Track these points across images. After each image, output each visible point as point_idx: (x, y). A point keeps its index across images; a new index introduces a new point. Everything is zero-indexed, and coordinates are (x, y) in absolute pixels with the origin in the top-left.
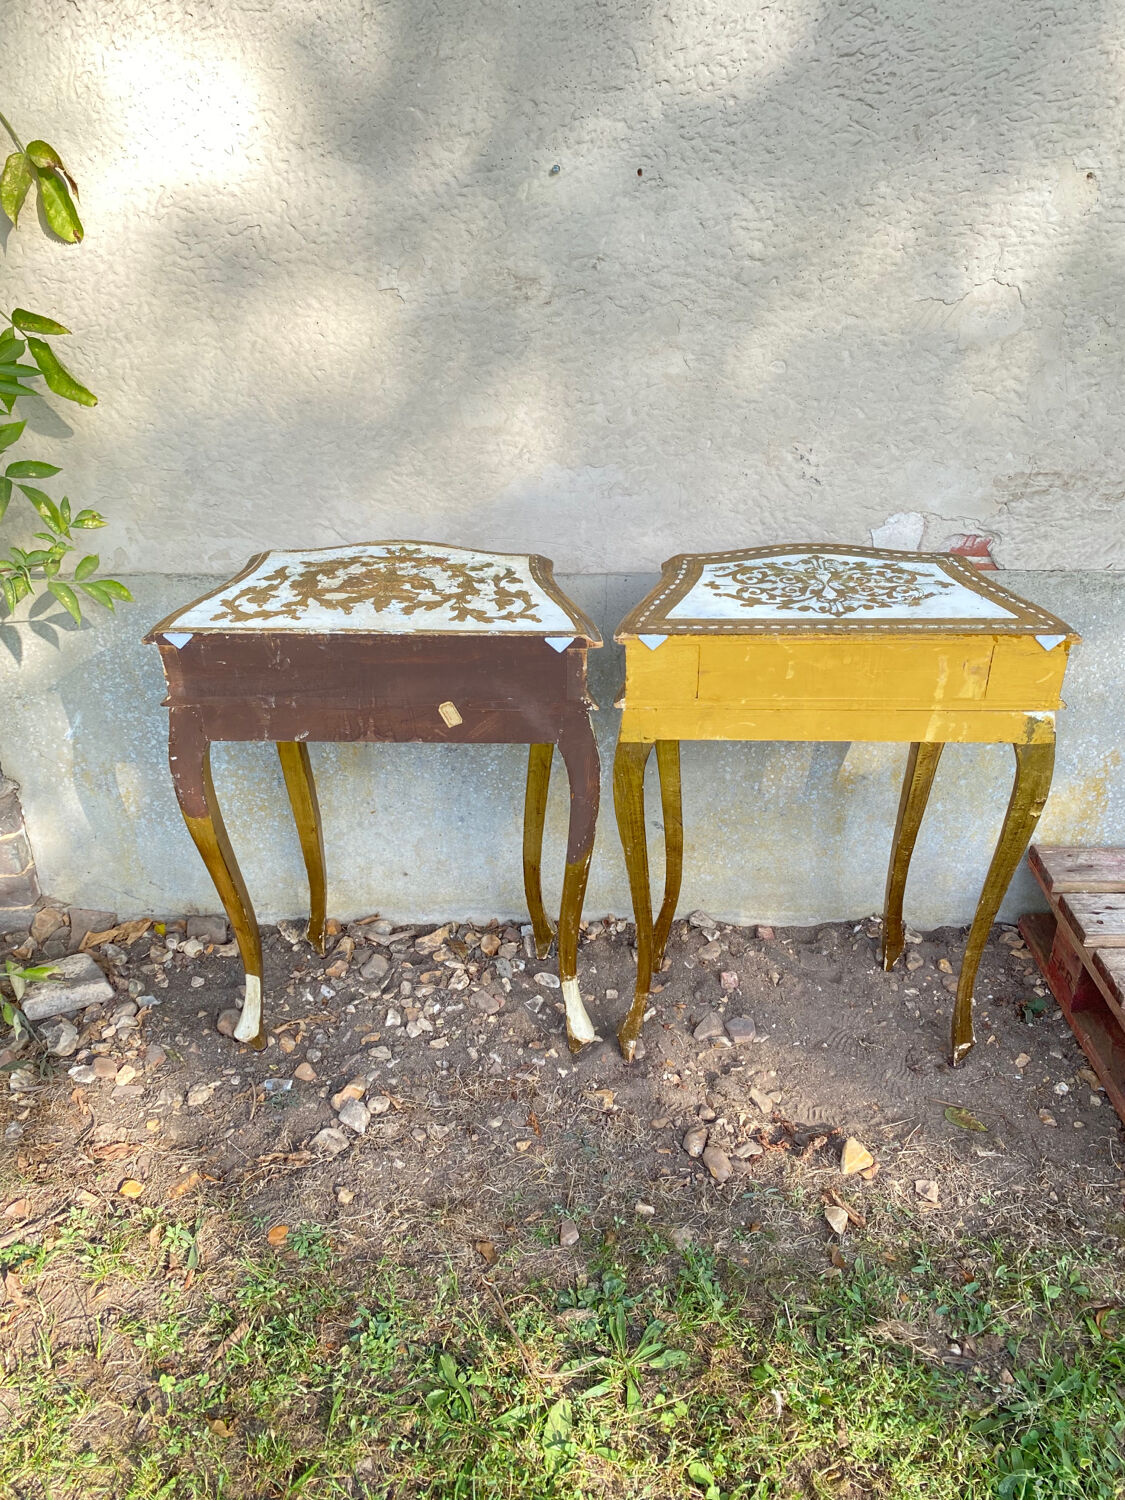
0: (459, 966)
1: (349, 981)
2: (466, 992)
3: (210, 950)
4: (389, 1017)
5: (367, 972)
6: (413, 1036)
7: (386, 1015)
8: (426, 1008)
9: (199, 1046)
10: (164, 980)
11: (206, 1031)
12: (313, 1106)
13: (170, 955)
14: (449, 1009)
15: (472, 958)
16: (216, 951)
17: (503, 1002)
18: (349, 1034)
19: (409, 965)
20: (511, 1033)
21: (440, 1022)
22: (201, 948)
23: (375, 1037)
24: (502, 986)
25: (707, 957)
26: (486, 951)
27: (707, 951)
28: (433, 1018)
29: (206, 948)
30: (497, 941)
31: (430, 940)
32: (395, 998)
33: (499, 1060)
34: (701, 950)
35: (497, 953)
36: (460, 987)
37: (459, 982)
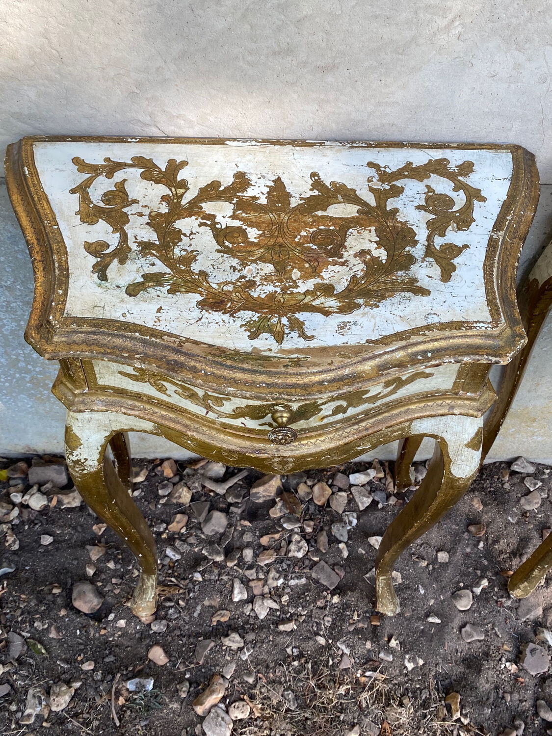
0: (295, 527)
1: (192, 540)
2: (307, 562)
3: (54, 502)
4: (236, 591)
5: (209, 530)
6: (262, 617)
7: (232, 586)
8: (270, 581)
9: (58, 630)
10: (14, 542)
11: (63, 613)
12: (175, 706)
13: (16, 512)
14: (293, 582)
15: (307, 516)
16: (60, 502)
17: (342, 574)
18: (199, 608)
19: (247, 523)
20: (355, 618)
21: (285, 598)
22: (46, 503)
23: (224, 617)
24: (340, 551)
25: (528, 508)
26: (319, 504)
27: (529, 503)
28: (276, 594)
29: (50, 500)
30: (329, 491)
31: (264, 491)
32: (238, 565)
33: (347, 651)
34: (523, 501)
35: (329, 506)
36: (300, 555)
37: (299, 551)
